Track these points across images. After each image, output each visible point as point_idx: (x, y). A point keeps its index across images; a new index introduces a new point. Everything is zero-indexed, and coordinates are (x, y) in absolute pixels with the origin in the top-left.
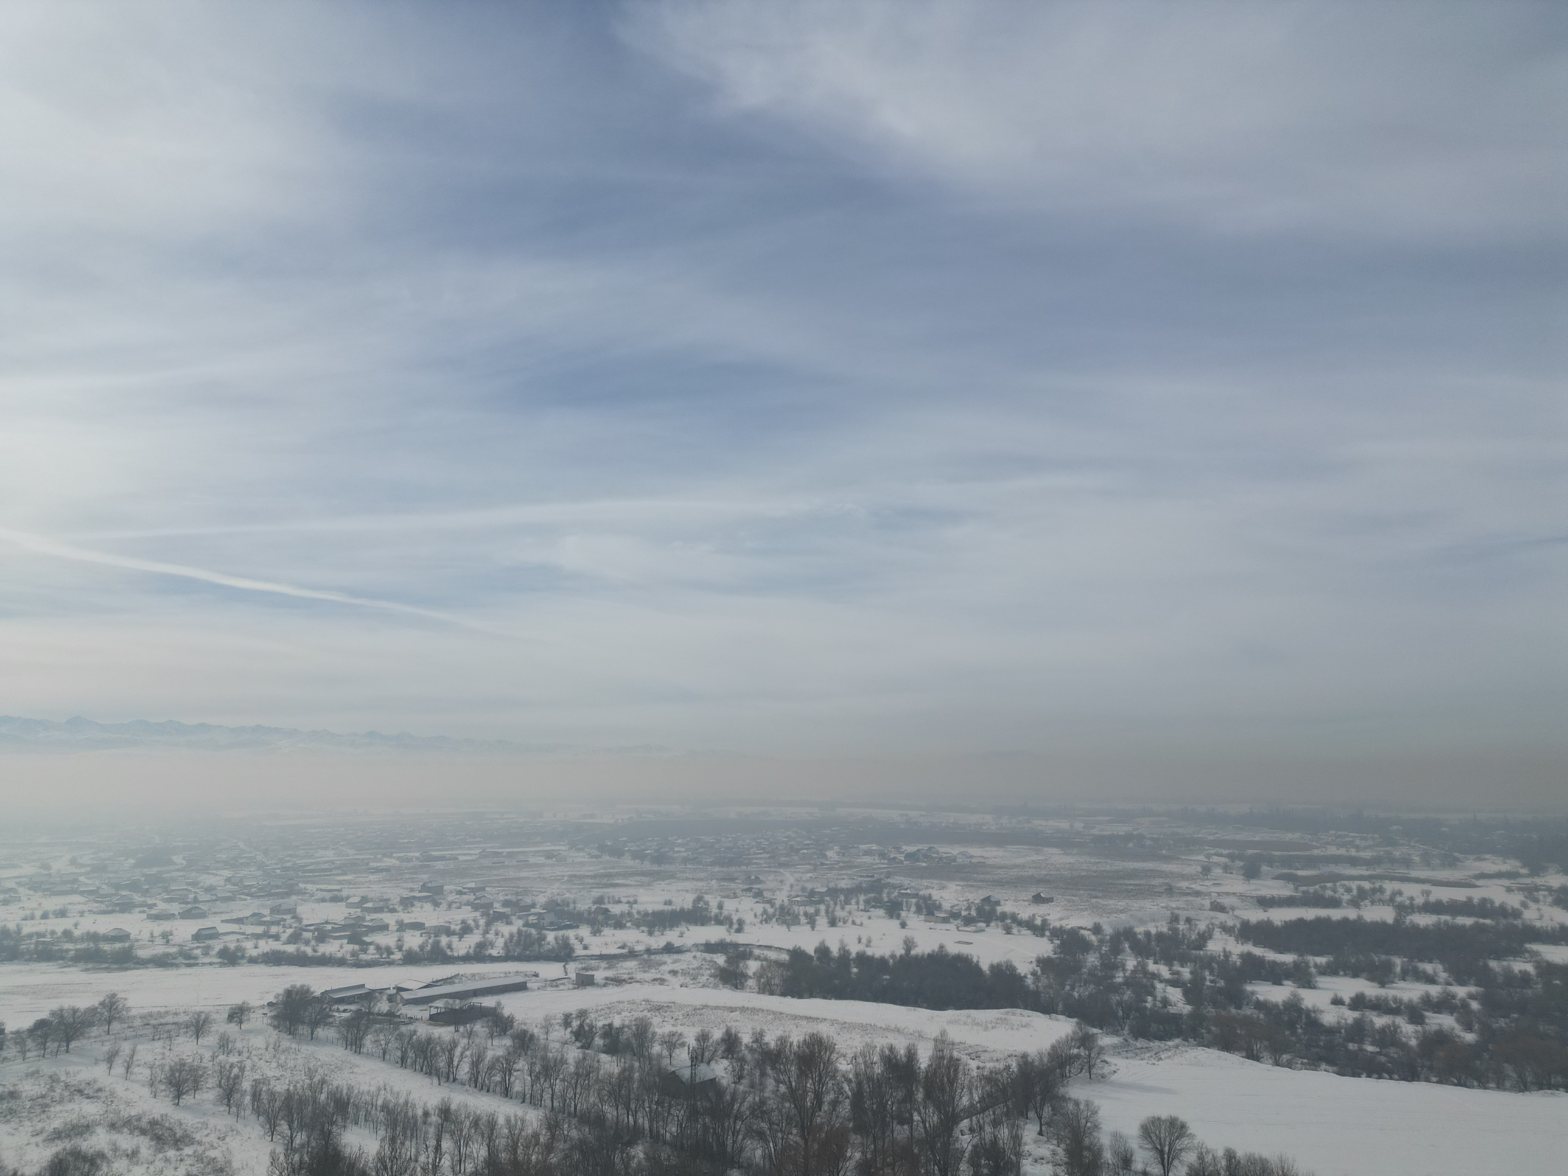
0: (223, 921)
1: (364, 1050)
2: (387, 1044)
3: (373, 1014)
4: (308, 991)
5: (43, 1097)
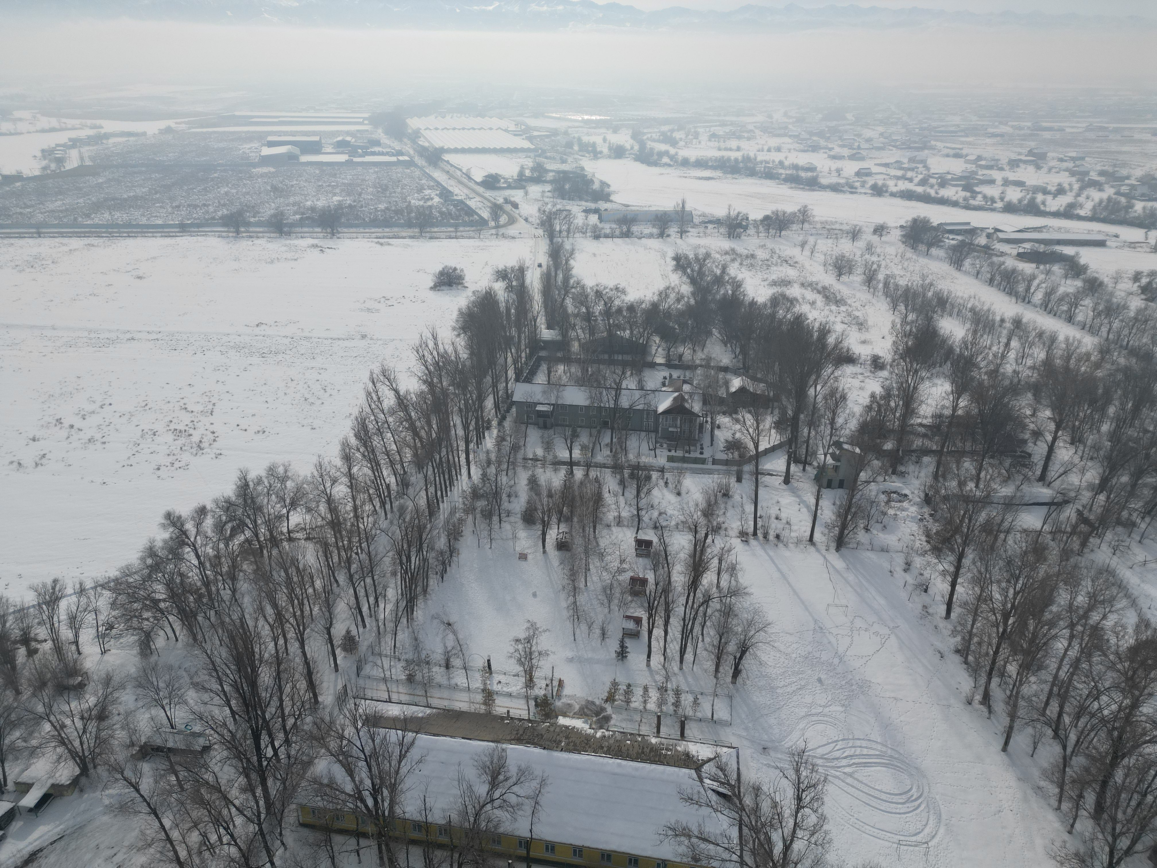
0: (875, 164)
1: (964, 269)
2: (981, 267)
3: (974, 245)
4: (928, 221)
5: (767, 260)
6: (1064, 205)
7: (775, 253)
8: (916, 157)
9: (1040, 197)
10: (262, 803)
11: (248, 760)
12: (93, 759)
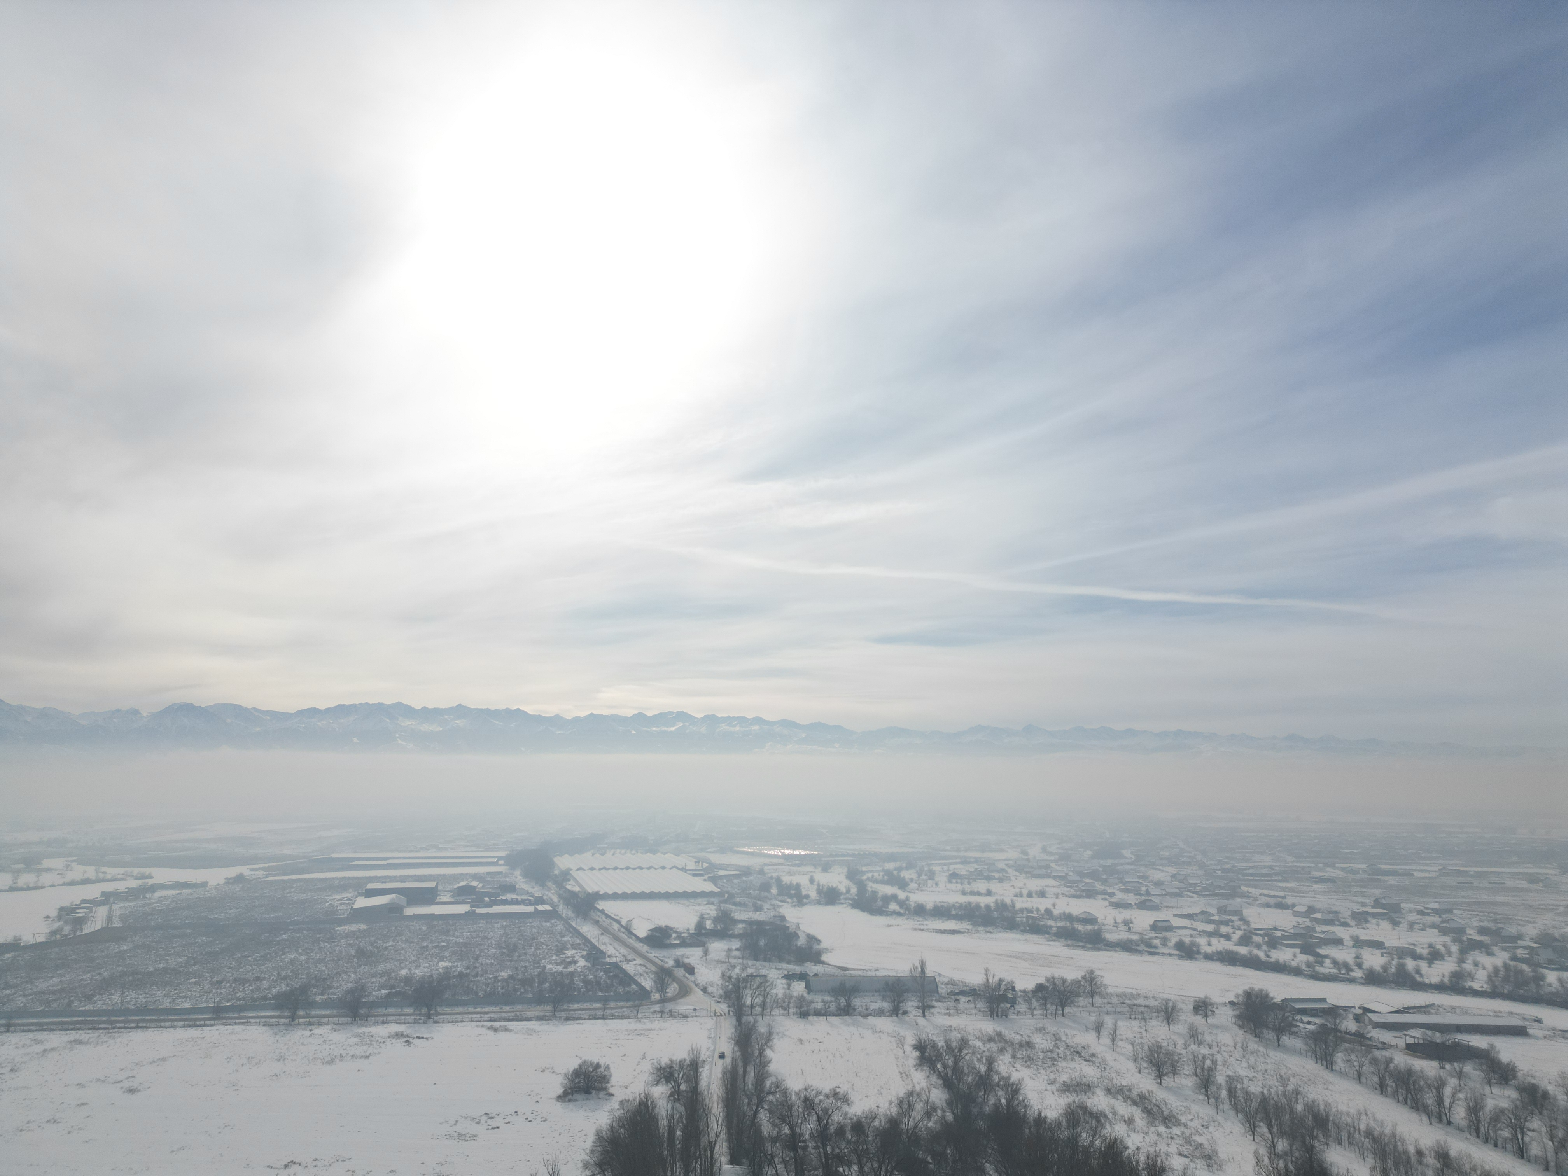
0: (1175, 916)
1: (1337, 1068)
2: (1361, 1066)
3: (1340, 1032)
4: (1267, 995)
5: (1051, 1051)
6: (1447, 974)
7: (1060, 1040)
8: (1226, 906)
9: (1410, 964)
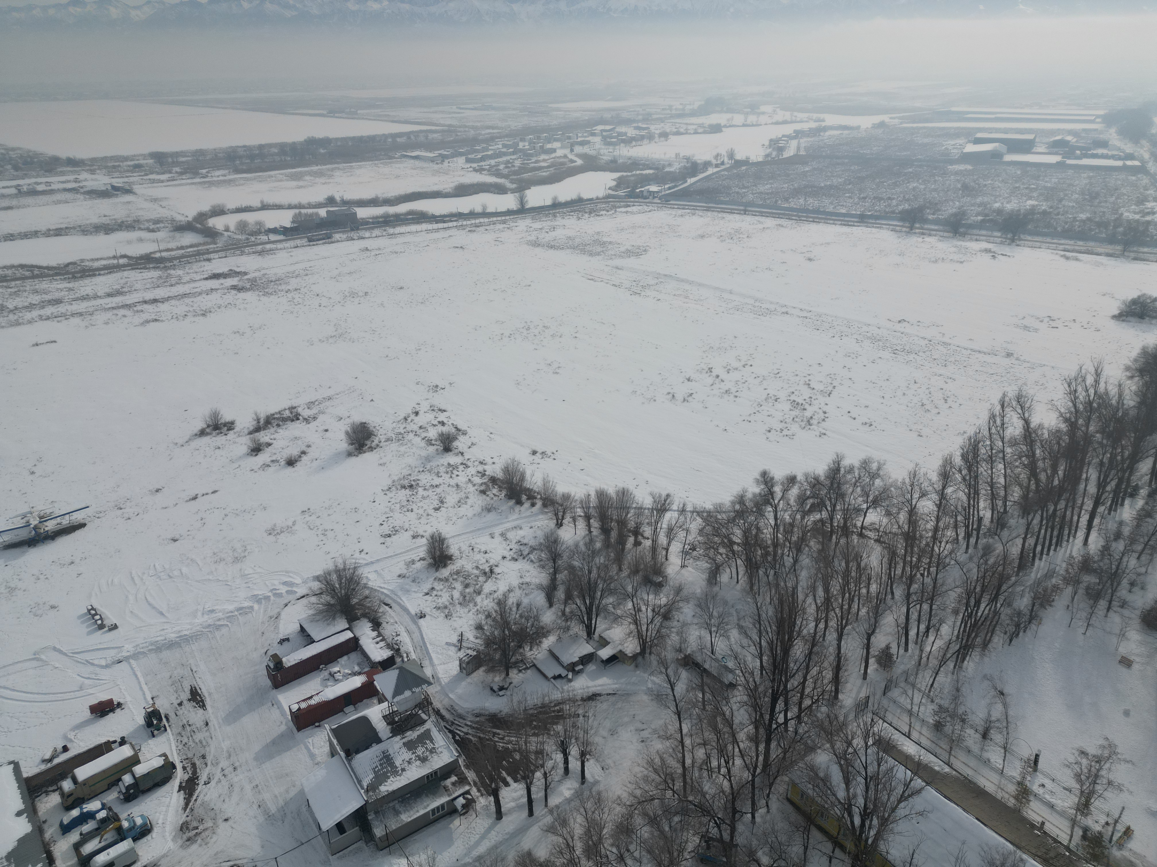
10: (761, 758)
11: (761, 715)
12: (651, 647)
